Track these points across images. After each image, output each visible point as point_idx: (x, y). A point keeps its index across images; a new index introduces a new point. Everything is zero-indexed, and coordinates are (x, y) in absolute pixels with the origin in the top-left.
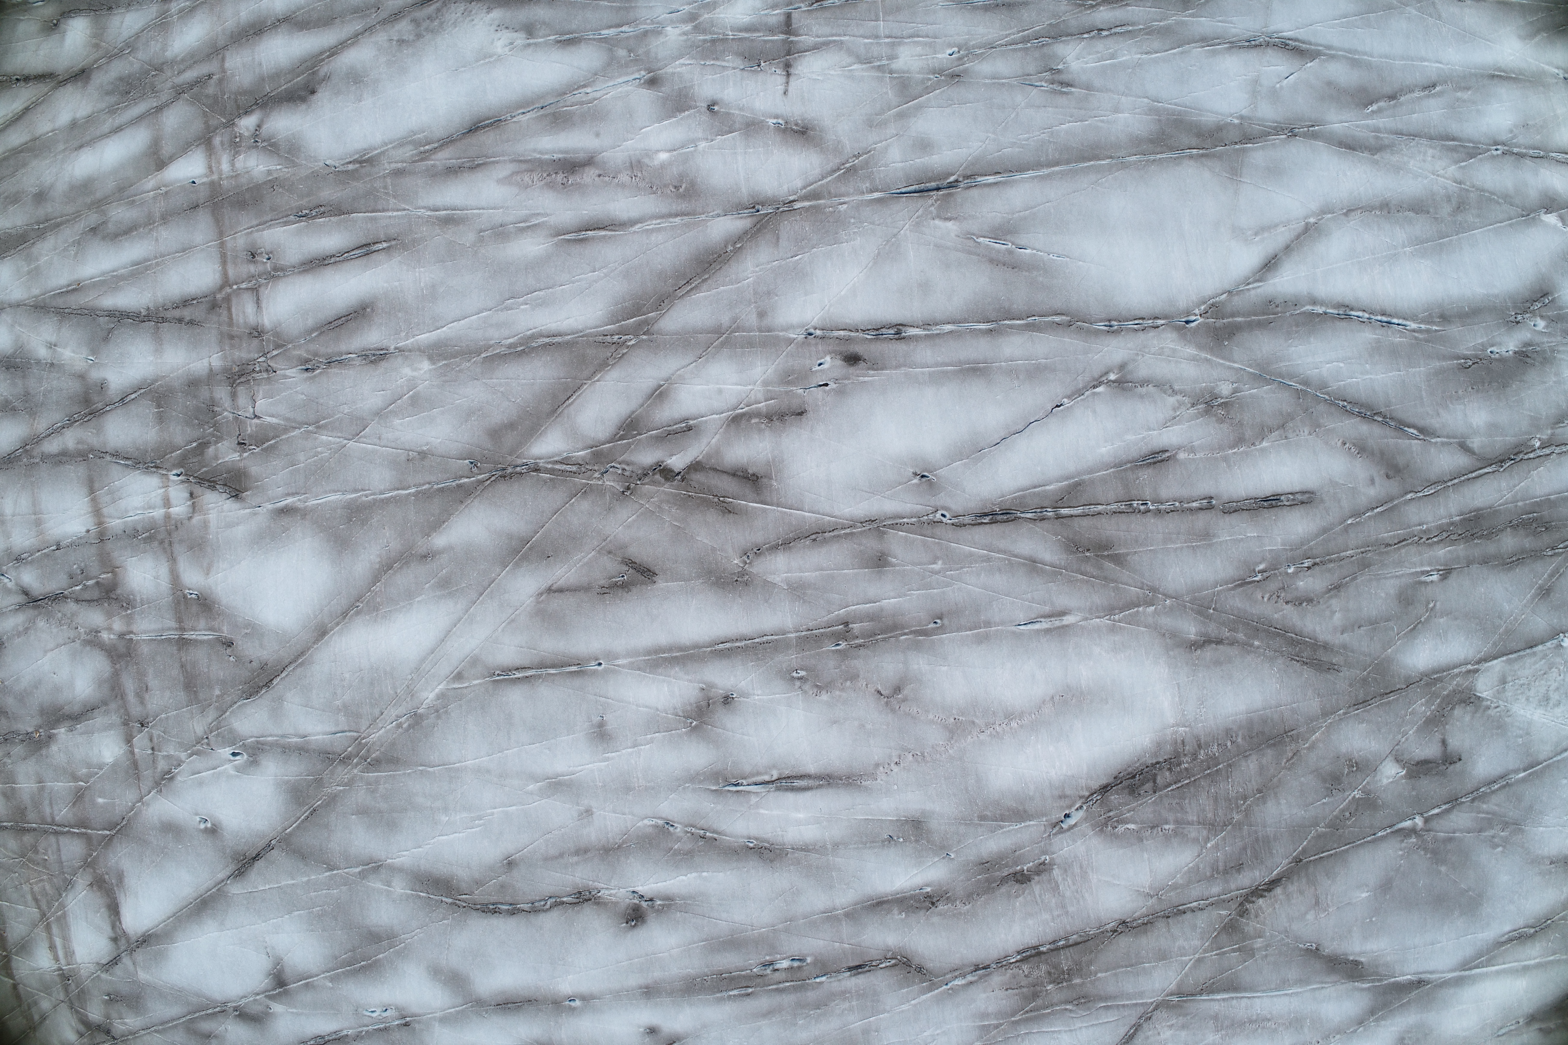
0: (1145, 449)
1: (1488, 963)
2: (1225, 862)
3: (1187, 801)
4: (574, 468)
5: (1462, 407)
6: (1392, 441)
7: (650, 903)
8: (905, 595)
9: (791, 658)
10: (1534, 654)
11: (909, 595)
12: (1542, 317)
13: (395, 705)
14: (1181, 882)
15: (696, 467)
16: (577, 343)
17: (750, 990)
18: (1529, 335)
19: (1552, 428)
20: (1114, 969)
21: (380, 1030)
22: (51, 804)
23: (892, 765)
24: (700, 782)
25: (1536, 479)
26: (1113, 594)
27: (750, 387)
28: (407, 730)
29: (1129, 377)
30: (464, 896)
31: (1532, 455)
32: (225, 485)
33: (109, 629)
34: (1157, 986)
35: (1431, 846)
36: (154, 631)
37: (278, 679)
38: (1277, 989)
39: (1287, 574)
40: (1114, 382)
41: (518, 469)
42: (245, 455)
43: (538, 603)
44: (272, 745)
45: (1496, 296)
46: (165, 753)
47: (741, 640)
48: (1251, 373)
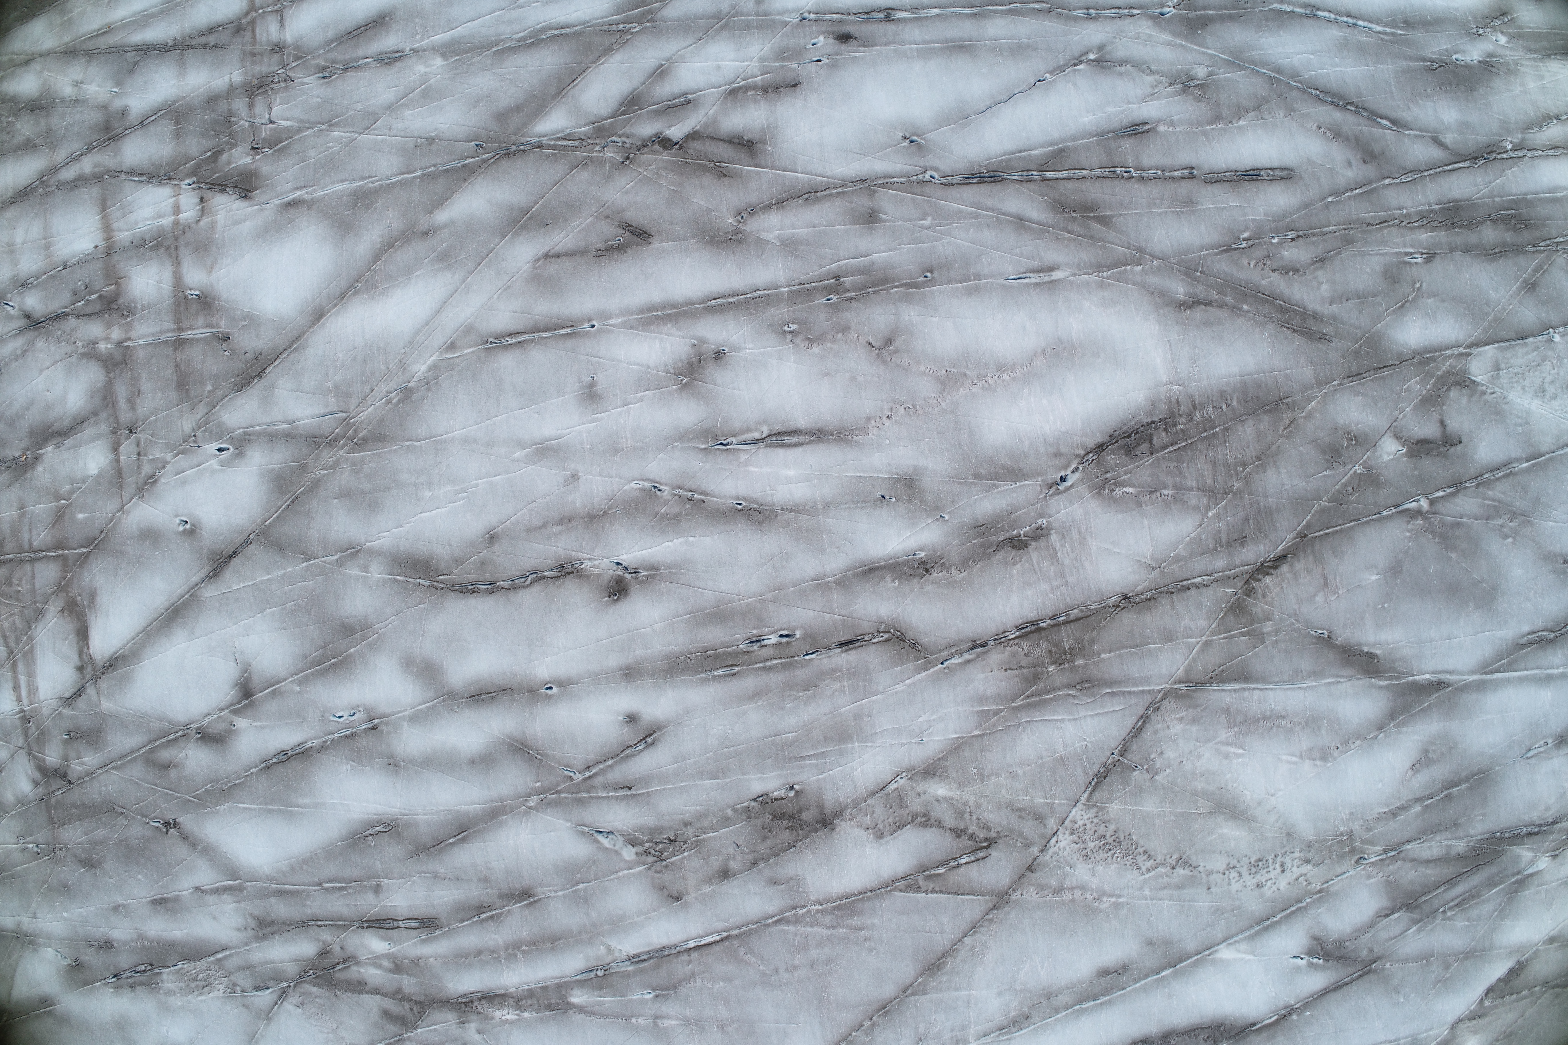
0: (1126, 120)
1: (1509, 668)
2: (1228, 534)
3: (1185, 465)
4: (576, 143)
5: (1432, 104)
6: (1366, 129)
7: (634, 575)
8: (896, 249)
9: (783, 311)
10: (1526, 345)
11: (899, 249)
12: (1502, 33)
13: (386, 380)
14: (1183, 553)
15: (693, 136)
16: (584, 32)
17: (736, 669)
18: (1491, 47)
19: (1522, 133)
20: (1118, 649)
21: (346, 737)
22: (30, 529)
23: (884, 418)
24: (689, 440)
25: (1511, 178)
26: (1100, 252)
27: (747, 63)
28: (396, 405)
29: (1108, 57)
30: (443, 577)
31: (1504, 156)
32: (236, 187)
33: (108, 339)
34: (1164, 670)
35: (1438, 530)
36: (152, 334)
37: (271, 367)
38: (1290, 681)
39: (1272, 243)
40: (1094, 61)
41: (522, 147)
42: (258, 157)
43: (535, 268)
44: (259, 435)
45: (1457, 9)
46: (151, 457)
47: (734, 296)
48: (1225, 60)
